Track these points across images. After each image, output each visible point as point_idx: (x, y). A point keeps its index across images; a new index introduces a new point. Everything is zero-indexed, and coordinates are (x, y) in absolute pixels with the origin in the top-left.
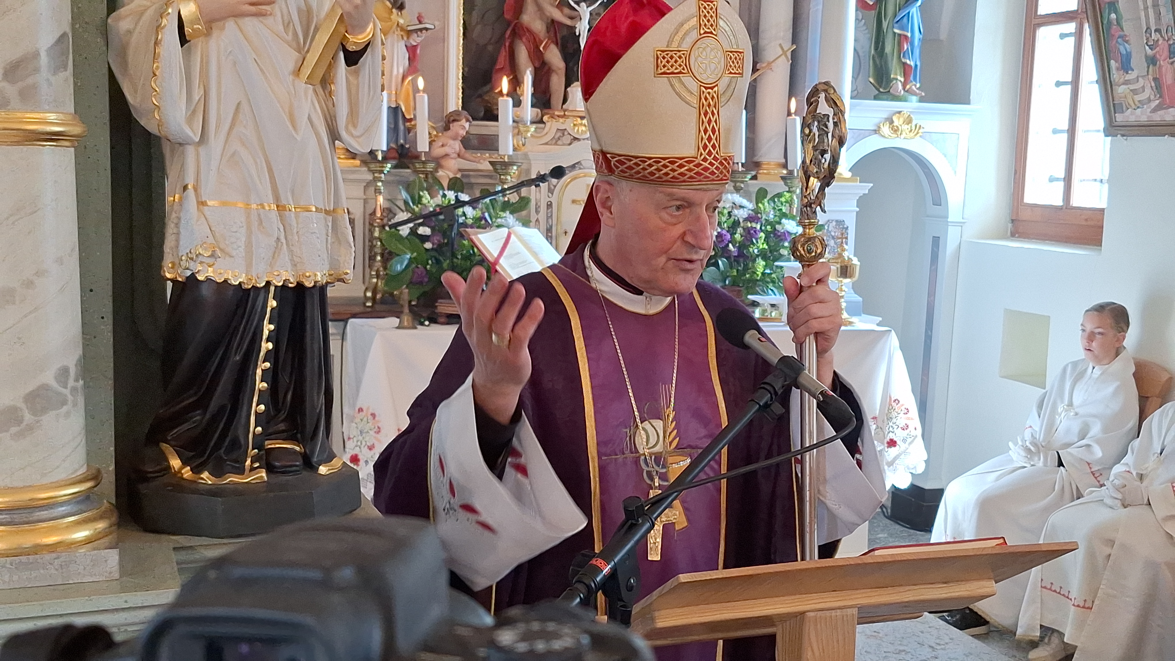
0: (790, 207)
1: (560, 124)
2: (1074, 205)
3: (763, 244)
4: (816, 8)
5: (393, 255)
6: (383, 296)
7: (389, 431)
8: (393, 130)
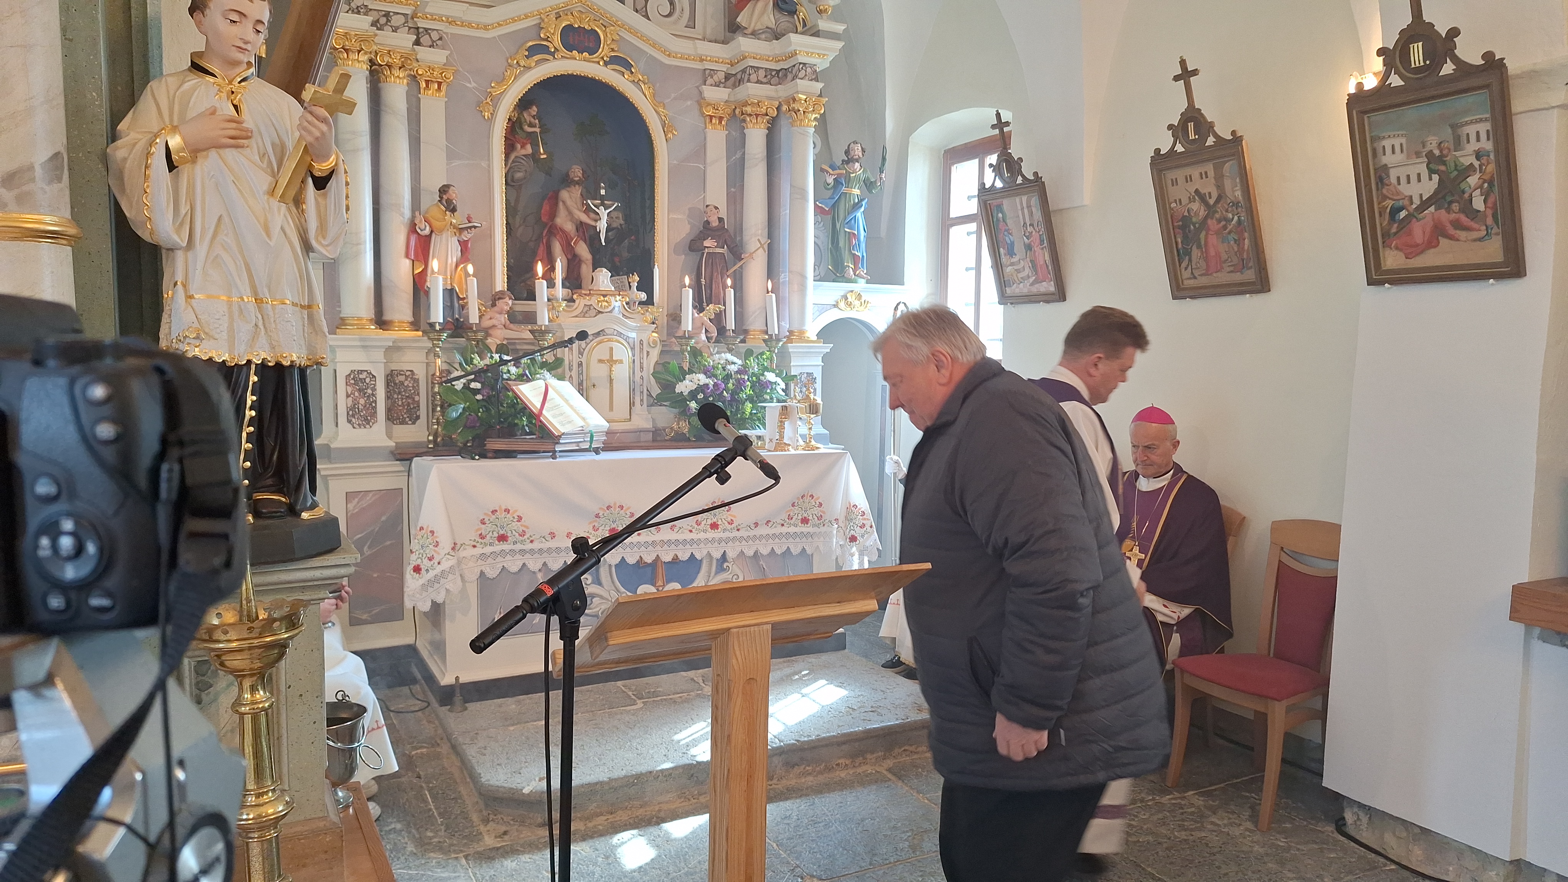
0: (771, 363)
1: (586, 301)
3: (750, 390)
4: (785, 213)
5: (450, 405)
6: (443, 439)
7: (446, 544)
8: (449, 307)
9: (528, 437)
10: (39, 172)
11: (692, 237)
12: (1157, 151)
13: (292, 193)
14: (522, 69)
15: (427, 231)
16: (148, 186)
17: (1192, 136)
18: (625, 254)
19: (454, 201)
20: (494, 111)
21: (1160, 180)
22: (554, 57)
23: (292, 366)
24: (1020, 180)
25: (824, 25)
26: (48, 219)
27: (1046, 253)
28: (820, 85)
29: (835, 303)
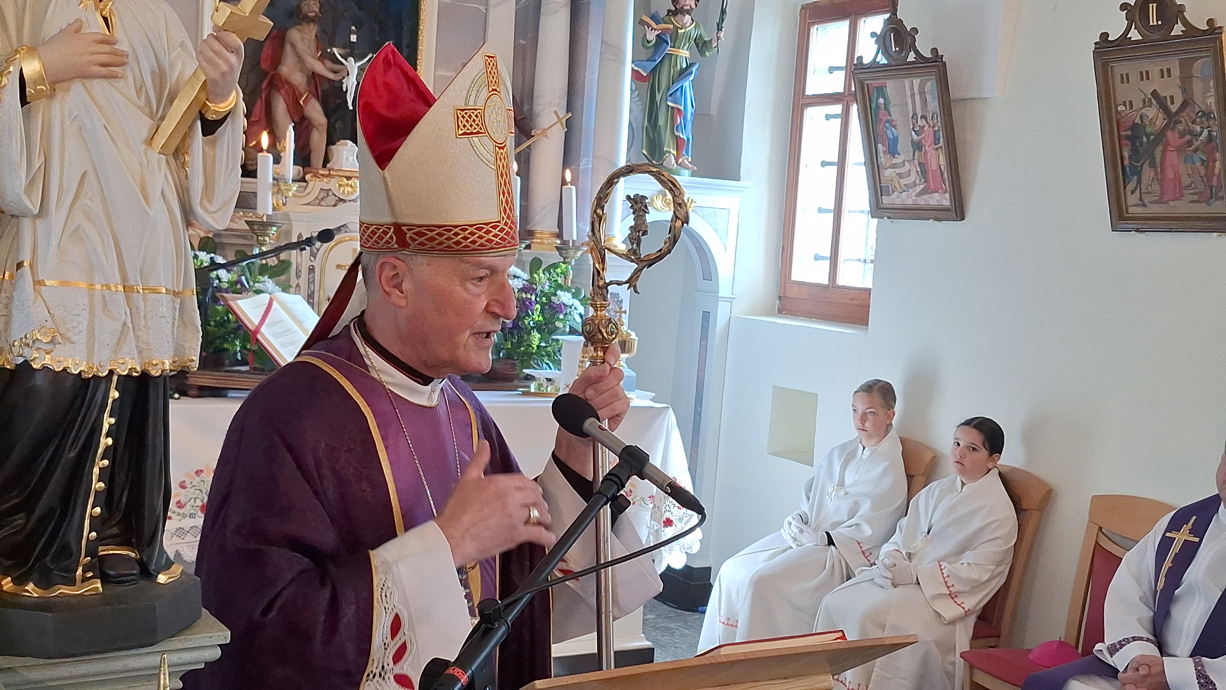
0: (565, 279)
1: (324, 184)
2: (840, 284)
3: (539, 316)
9: (241, 369)
12: (1104, 36)
21: (1106, 73)
24: (912, 57)
27: (941, 157)
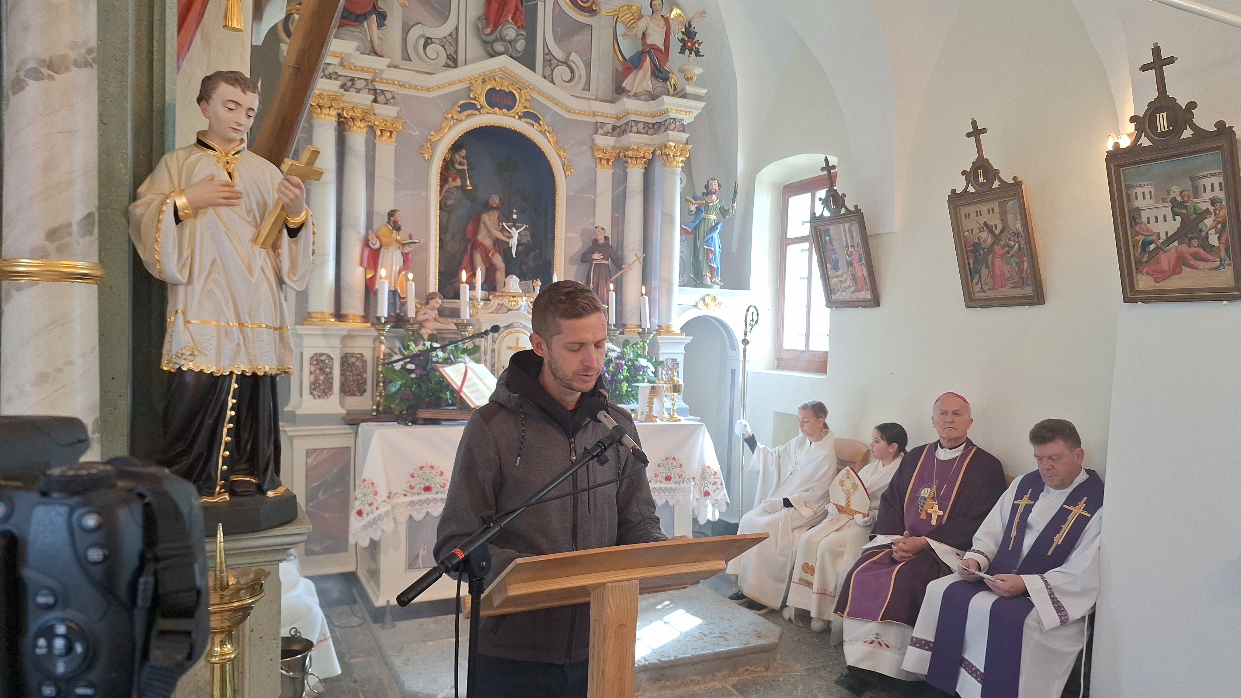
0: (643, 351)
1: (500, 300)
2: (812, 349)
3: (626, 373)
4: (657, 233)
5: (390, 382)
6: (384, 409)
7: (383, 493)
8: (392, 304)
9: (450, 408)
10: (75, 228)
11: (583, 252)
12: (954, 191)
13: (271, 241)
14: (455, 121)
15: (377, 246)
16: (159, 236)
17: (981, 180)
18: (531, 264)
19: (399, 223)
20: (432, 153)
21: (956, 213)
22: (480, 112)
23: (265, 375)
24: (843, 211)
25: (690, 89)
26: (80, 264)
27: (864, 269)
28: (686, 136)
29: (695, 304)
